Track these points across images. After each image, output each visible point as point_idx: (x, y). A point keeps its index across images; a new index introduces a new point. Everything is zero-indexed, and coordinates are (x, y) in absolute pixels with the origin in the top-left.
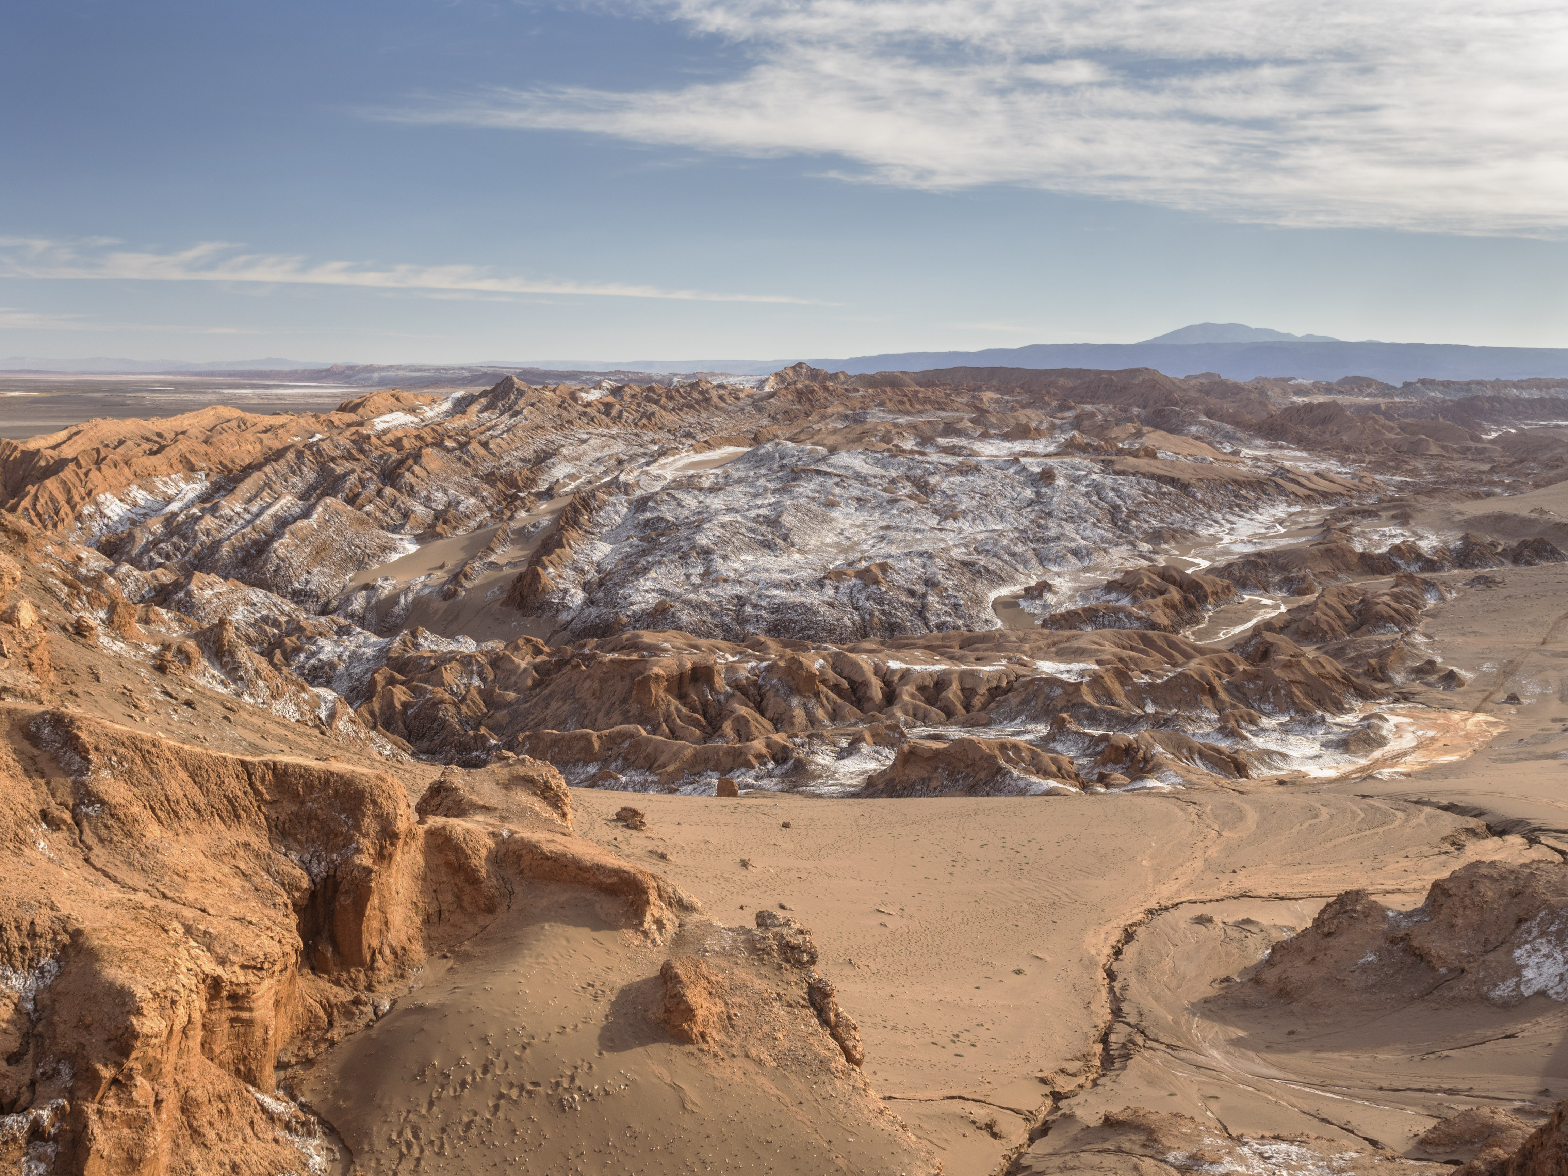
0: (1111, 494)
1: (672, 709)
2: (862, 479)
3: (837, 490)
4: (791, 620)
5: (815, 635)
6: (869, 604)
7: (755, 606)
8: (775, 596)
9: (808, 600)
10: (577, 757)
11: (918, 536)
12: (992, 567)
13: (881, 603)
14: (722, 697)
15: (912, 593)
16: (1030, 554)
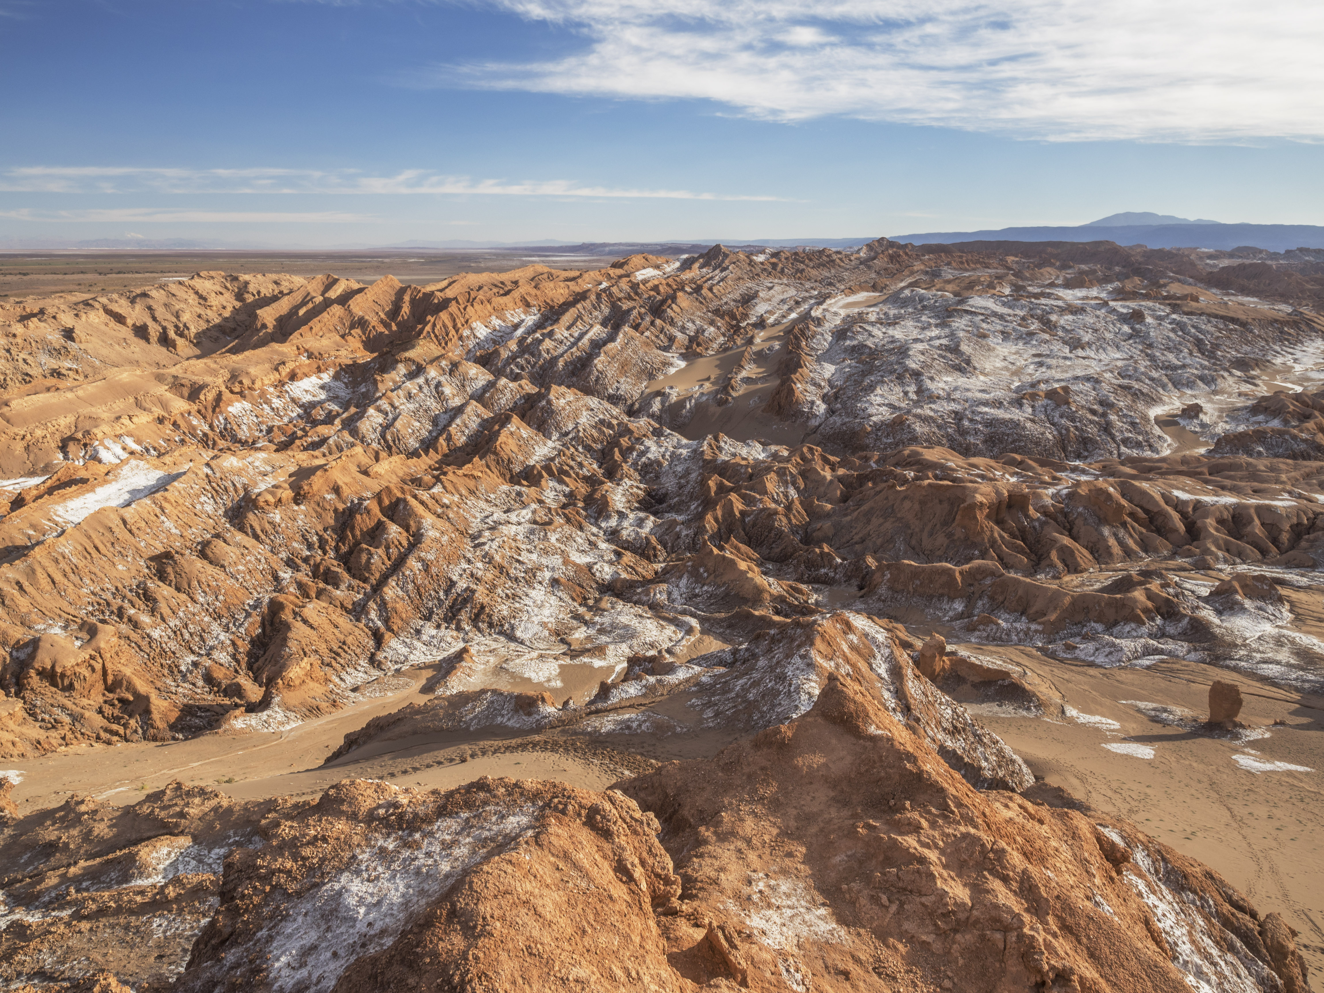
0: (1193, 330)
1: (996, 535)
2: (1001, 317)
3: (984, 325)
4: (1004, 434)
5: (1025, 446)
6: (1063, 421)
7: (971, 420)
8: (986, 413)
9: (1016, 418)
10: (940, 591)
11: (1068, 363)
12: (1145, 391)
13: (1073, 420)
14: (1037, 524)
15: (1094, 412)
16: (1165, 379)
